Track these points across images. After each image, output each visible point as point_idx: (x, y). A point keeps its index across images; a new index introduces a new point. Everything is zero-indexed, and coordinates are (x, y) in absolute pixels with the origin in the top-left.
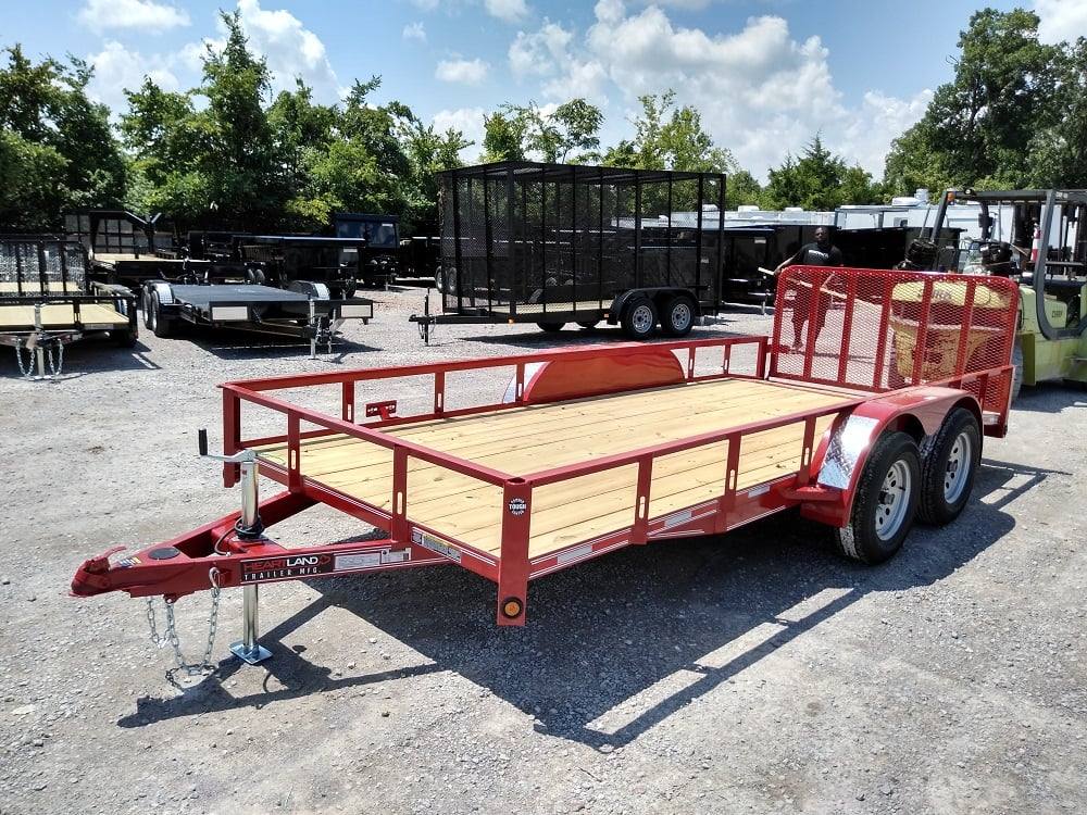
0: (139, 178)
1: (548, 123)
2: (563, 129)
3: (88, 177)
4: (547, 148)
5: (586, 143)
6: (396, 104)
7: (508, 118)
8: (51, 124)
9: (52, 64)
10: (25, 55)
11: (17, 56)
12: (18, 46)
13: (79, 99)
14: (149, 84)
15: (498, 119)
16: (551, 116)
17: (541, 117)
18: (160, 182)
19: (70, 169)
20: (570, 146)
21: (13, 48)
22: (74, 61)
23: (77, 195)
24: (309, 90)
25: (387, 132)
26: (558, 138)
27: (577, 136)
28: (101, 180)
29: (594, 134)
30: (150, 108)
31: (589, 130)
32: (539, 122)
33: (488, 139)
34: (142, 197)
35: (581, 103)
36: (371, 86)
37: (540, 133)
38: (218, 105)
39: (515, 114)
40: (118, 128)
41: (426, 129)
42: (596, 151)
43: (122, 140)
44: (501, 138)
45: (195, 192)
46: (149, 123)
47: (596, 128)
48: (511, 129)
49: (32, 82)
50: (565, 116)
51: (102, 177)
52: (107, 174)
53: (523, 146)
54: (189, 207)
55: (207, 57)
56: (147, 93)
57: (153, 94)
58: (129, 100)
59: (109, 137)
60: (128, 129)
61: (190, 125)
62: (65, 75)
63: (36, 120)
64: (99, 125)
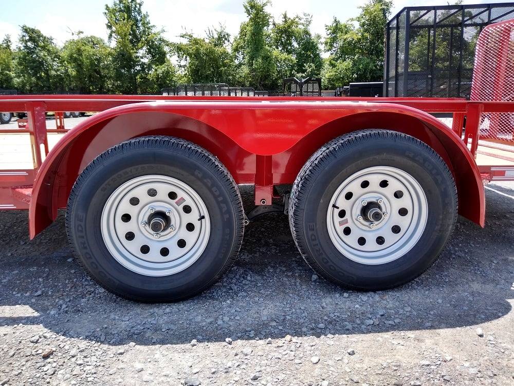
0: (326, 66)
3: (304, 67)
8: (295, 45)
9: (297, 17)
10: (288, 16)
11: (285, 17)
12: (286, 12)
13: (307, 33)
14: (335, 20)
18: (334, 66)
19: (297, 64)
21: (284, 13)
22: (305, 14)
23: (300, 75)
30: (334, 32)
34: (326, 74)
38: (363, 25)
40: (322, 44)
45: (346, 70)
46: (334, 40)
49: (289, 27)
51: (310, 66)
52: (313, 65)
56: (335, 24)
57: (337, 25)
58: (326, 29)
59: (317, 48)
60: (326, 43)
61: (348, 37)
62: (302, 21)
63: (290, 44)
64: (313, 43)
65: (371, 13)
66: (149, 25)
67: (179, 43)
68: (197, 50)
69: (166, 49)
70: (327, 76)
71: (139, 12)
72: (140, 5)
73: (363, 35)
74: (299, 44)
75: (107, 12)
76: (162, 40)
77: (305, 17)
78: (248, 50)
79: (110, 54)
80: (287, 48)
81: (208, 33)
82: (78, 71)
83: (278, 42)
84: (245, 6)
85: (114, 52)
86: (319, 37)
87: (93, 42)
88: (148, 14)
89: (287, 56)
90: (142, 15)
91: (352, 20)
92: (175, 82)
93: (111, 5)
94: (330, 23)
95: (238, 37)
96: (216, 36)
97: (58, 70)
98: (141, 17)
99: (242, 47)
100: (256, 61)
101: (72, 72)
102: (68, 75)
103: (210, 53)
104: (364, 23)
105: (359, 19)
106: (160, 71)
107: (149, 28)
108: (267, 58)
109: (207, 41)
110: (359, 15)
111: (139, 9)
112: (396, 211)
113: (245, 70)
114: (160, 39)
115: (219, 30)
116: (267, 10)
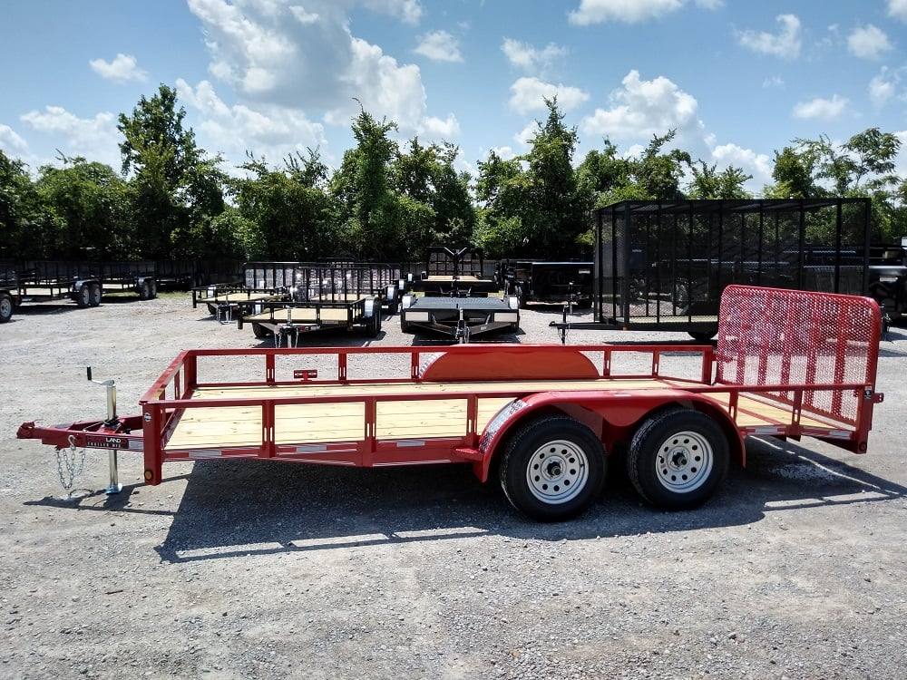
0: (481, 223)
1: (839, 153)
2: (856, 157)
3: (448, 223)
4: (837, 175)
5: (880, 168)
6: (677, 151)
7: (798, 152)
8: (432, 188)
9: (434, 148)
10: (420, 144)
11: (415, 145)
12: (416, 138)
13: (449, 171)
14: (493, 155)
15: (788, 153)
16: (844, 146)
17: (832, 148)
18: (494, 224)
19: (437, 219)
20: (862, 171)
21: (413, 140)
22: (446, 145)
23: (440, 235)
24: (615, 147)
25: (668, 175)
26: (851, 166)
27: (870, 162)
28: (456, 224)
29: (891, 160)
30: (492, 173)
31: (886, 154)
32: (831, 153)
33: (776, 171)
34: (482, 235)
35: (875, 132)
36: (667, 138)
37: (831, 162)
38: (535, 167)
39: (806, 148)
40: (473, 189)
41: (709, 169)
42: (894, 175)
43: (475, 197)
44: (791, 170)
45: (513, 231)
46: (492, 184)
47: (893, 153)
48: (800, 161)
49: (422, 161)
50: (857, 145)
52: (461, 221)
53: (812, 175)
54: (509, 242)
55: (538, 131)
56: (492, 162)
57: (495, 162)
58: (480, 168)
59: (466, 195)
60: (479, 188)
61: (514, 183)
62: (442, 154)
63: (424, 186)
64: (460, 186)
65: (547, 151)
66: (195, 149)
67: (245, 179)
68: (277, 192)
69: (224, 188)
70: (483, 239)
71: (178, 128)
72: (180, 117)
73: (536, 183)
74: (437, 188)
75: (123, 125)
76: (216, 174)
77: (446, 149)
78: (359, 195)
79: (129, 195)
80: (418, 192)
81: (289, 163)
82: (70, 221)
83: (404, 183)
84: (354, 129)
85: (134, 191)
86: (467, 177)
87: (98, 172)
88: (194, 131)
89: (420, 206)
90: (183, 132)
91: (520, 158)
92: (237, 241)
93: (130, 116)
94: (485, 158)
95: (341, 172)
96: (303, 169)
97: (33, 218)
98: (181, 136)
99: (348, 190)
100: (374, 213)
101: (60, 222)
102: (50, 227)
103: (297, 197)
104: (537, 163)
105: (529, 158)
106: (214, 224)
107: (194, 154)
108: (391, 209)
109: (289, 176)
110: (530, 153)
111: (178, 124)
112: (693, 459)
113: (354, 225)
114: (214, 171)
115: (308, 158)
116: (390, 136)
